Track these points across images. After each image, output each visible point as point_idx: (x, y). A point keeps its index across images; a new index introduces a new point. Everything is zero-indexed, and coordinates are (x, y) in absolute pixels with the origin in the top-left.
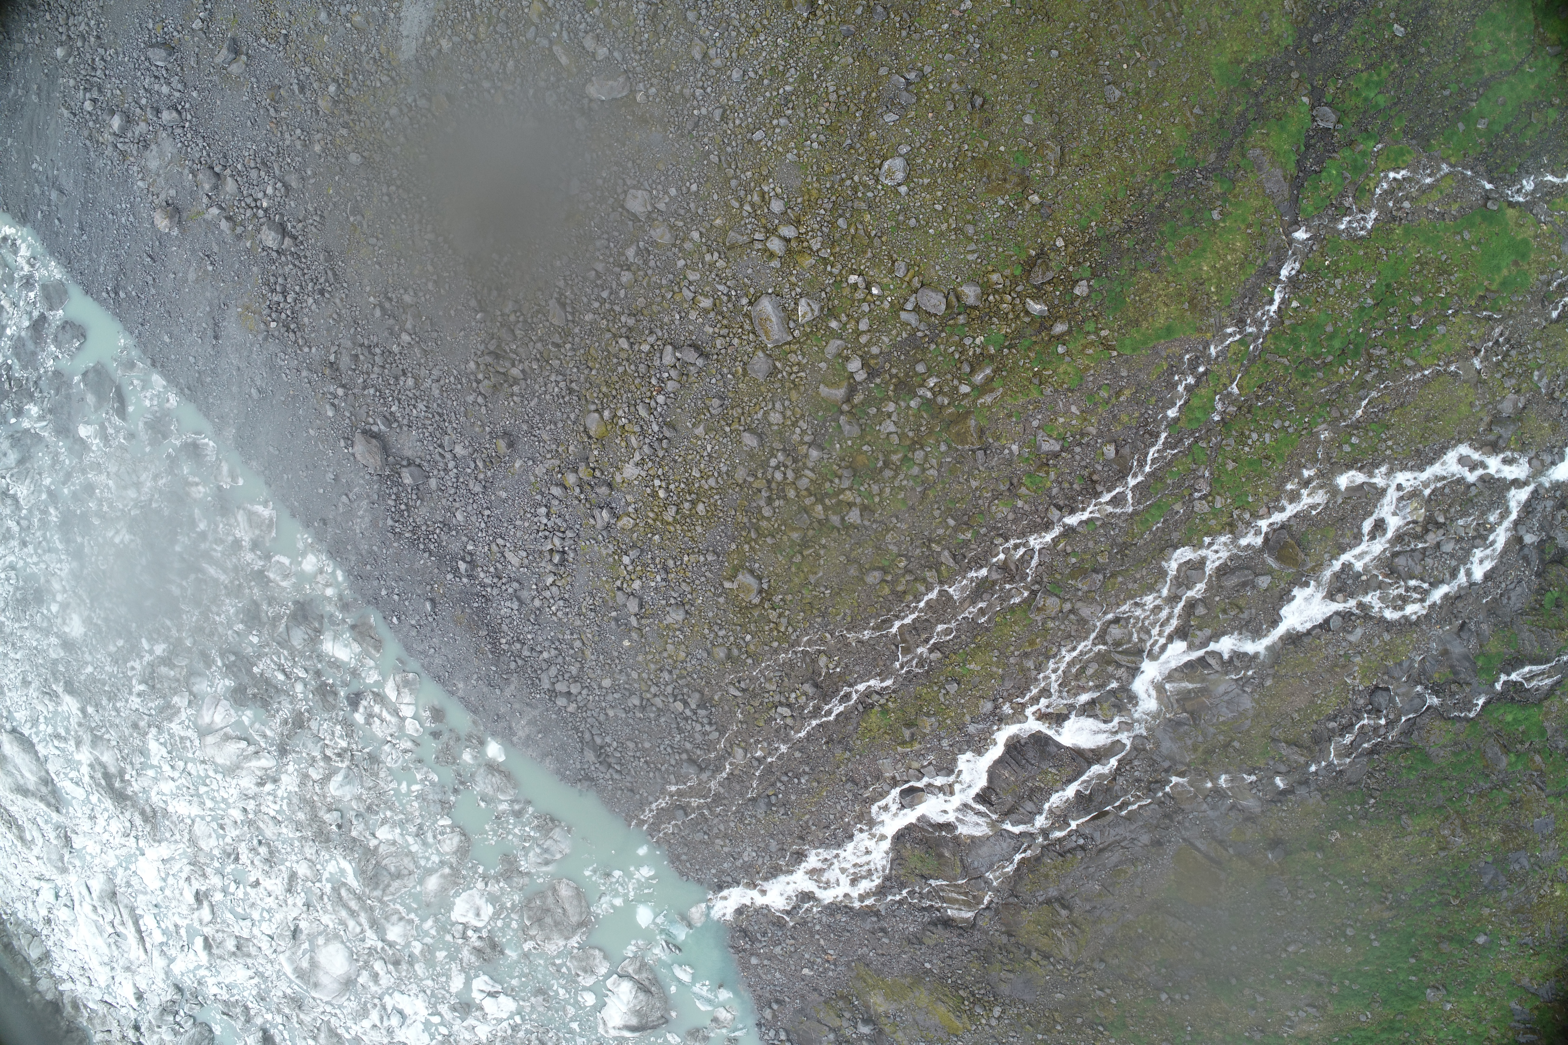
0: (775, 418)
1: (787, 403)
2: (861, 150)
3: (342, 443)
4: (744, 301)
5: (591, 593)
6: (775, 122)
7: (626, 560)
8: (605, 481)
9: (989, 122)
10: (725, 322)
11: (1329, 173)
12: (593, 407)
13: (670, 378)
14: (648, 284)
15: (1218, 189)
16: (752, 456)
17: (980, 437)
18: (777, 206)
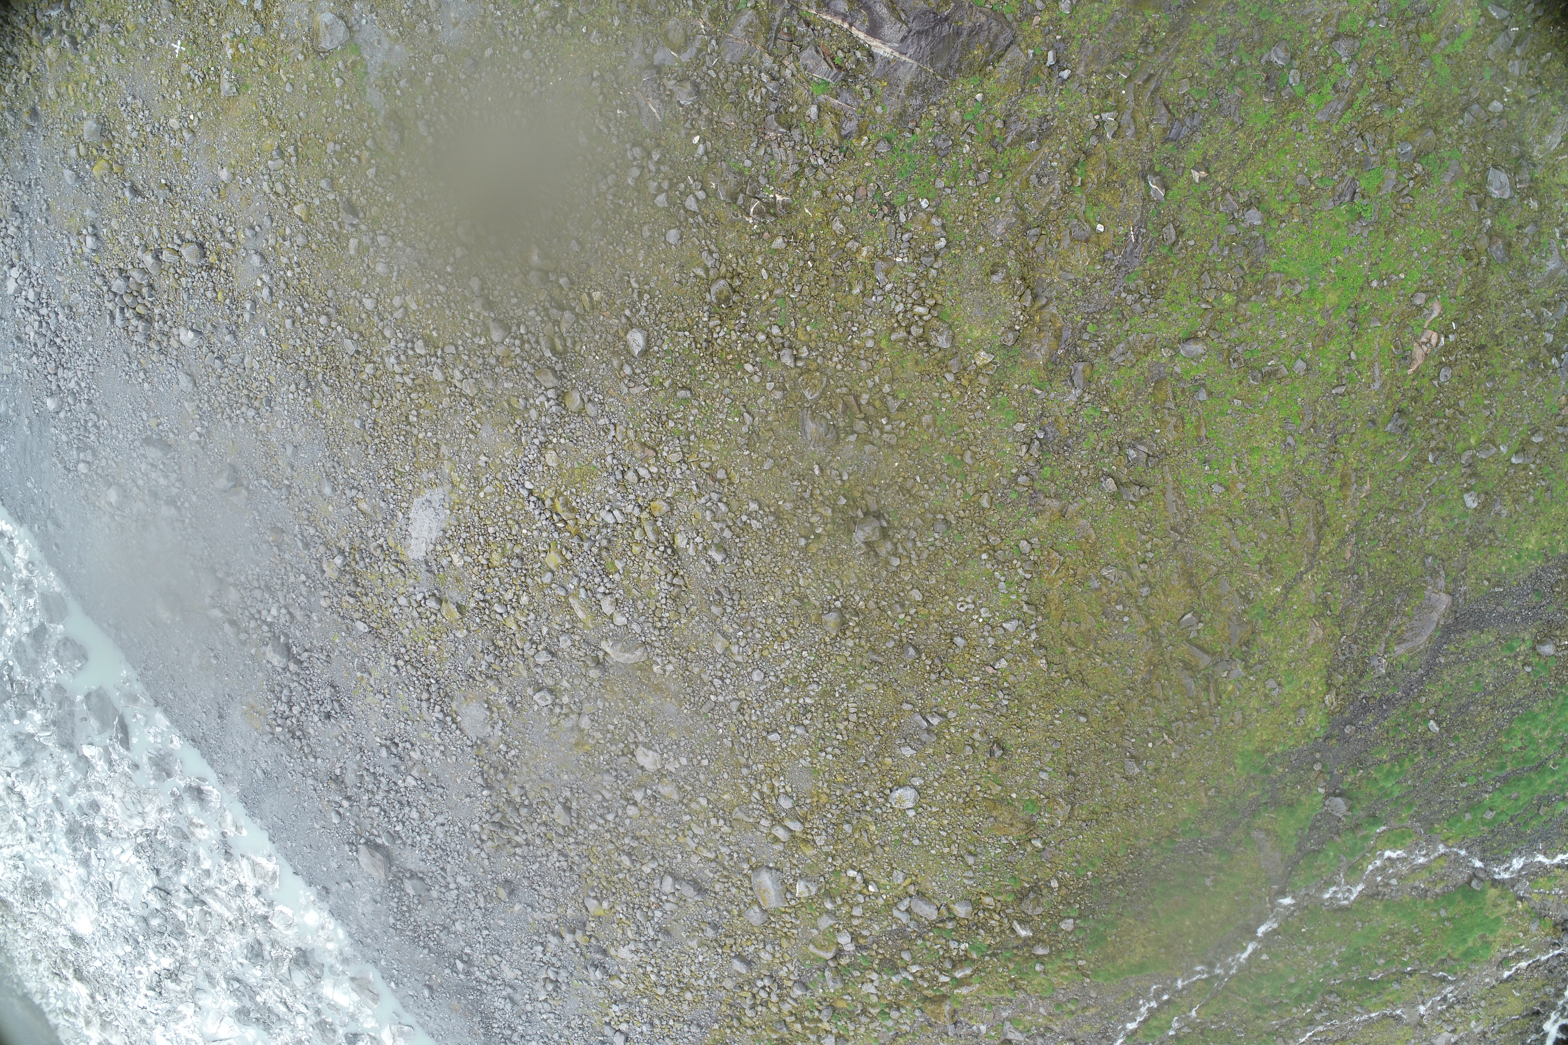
0: (765, 956)
1: (777, 948)
2: (875, 771)
3: (347, 848)
4: (746, 866)
5: (580, 1017)
6: (792, 728)
7: (615, 1008)
8: (600, 947)
9: (1005, 769)
10: (725, 873)
11: (1327, 856)
12: (593, 894)
13: (667, 901)
14: (654, 822)
15: (1214, 859)
16: (740, 974)
17: (953, 1017)
18: (786, 803)
